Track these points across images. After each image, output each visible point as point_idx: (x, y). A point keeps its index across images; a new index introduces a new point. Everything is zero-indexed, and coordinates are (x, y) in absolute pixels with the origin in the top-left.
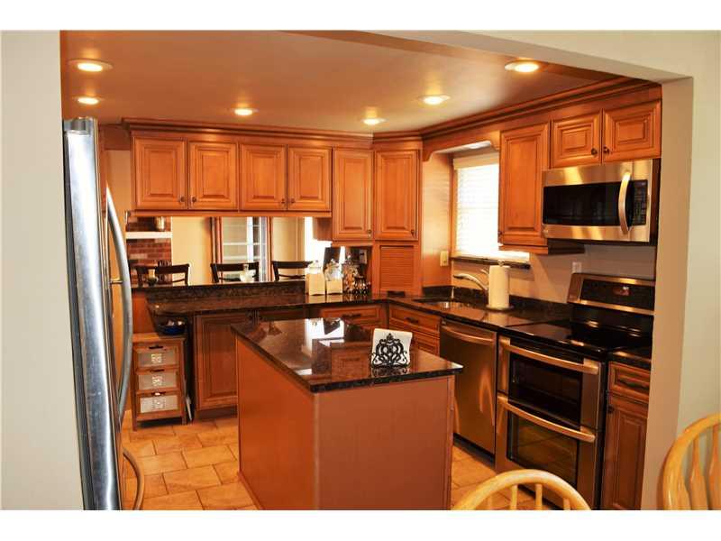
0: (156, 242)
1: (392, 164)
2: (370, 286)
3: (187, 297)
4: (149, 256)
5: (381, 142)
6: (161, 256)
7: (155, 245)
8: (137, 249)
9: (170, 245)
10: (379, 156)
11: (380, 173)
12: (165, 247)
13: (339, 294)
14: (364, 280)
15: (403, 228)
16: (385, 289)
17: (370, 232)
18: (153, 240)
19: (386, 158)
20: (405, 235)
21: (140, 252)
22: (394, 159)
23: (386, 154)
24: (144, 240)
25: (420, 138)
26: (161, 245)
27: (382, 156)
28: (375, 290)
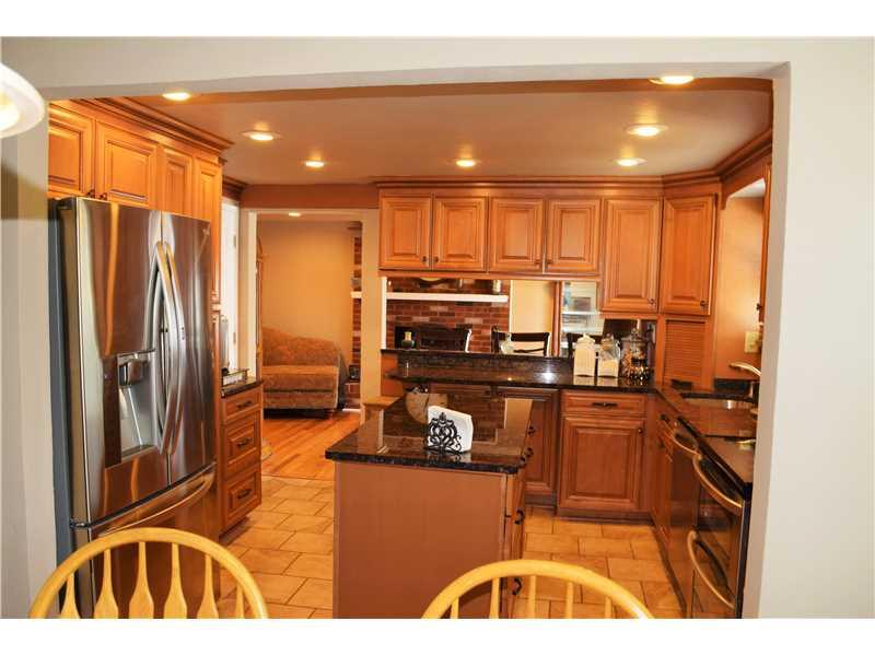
0: (493, 306)
1: (684, 214)
2: (651, 372)
3: (439, 364)
4: (484, 321)
5: (673, 187)
6: (498, 321)
7: (491, 310)
8: (473, 313)
9: (508, 310)
10: (669, 206)
11: (669, 226)
12: (501, 313)
13: (614, 377)
14: (643, 362)
15: (692, 298)
16: (669, 377)
17: (652, 302)
18: (489, 304)
19: (678, 208)
20: (695, 307)
21: (476, 316)
22: (687, 209)
23: (678, 202)
24: (481, 304)
25: (718, 178)
26: (497, 309)
27: (673, 205)
28: (658, 377)
